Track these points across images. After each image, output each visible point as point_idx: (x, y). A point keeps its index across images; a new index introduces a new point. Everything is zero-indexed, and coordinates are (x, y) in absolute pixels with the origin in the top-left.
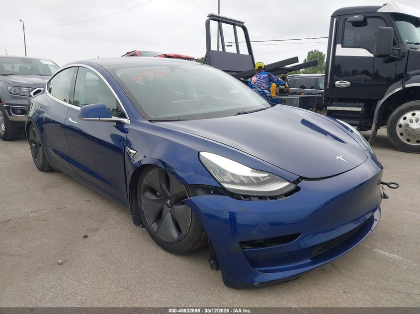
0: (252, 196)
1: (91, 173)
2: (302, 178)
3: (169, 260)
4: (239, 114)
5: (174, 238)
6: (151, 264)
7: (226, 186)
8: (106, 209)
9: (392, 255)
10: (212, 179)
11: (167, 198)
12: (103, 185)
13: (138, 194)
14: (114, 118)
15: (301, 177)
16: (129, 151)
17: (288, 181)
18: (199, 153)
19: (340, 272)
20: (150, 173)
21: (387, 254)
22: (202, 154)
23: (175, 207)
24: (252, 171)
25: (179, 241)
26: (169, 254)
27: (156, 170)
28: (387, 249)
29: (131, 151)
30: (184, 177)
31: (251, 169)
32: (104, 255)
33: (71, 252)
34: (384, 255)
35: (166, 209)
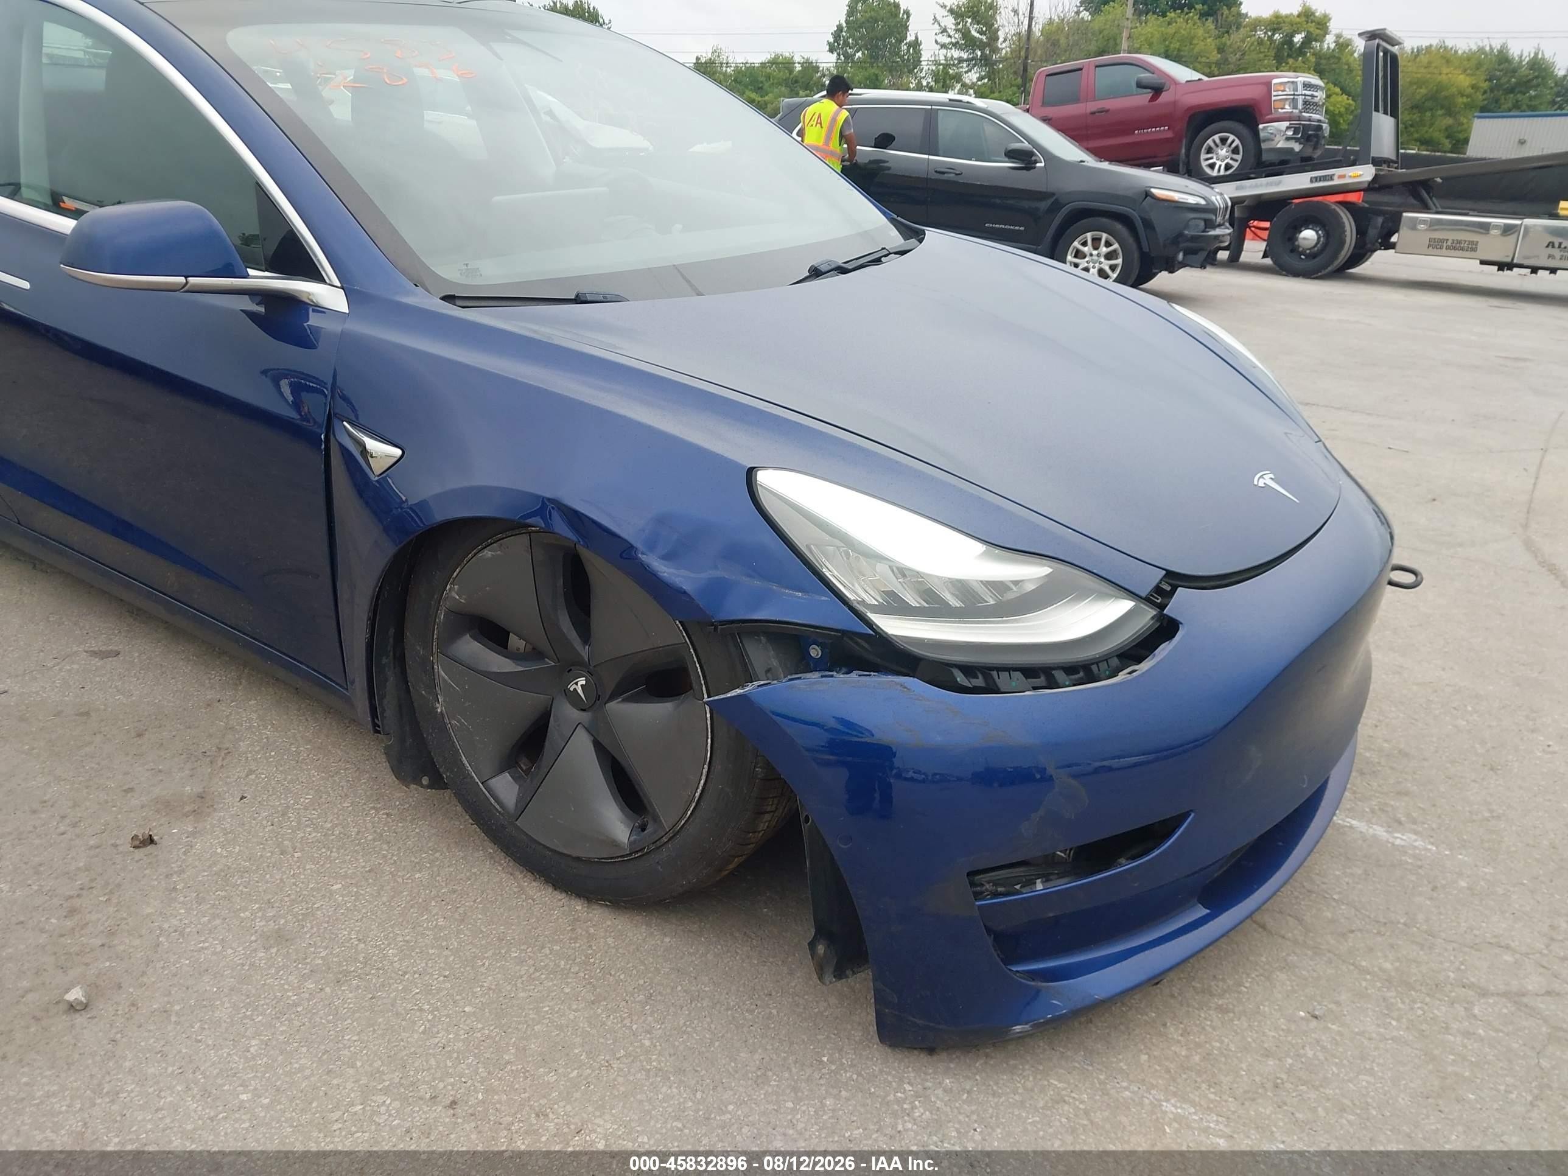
0: (1000, 669)
1: (122, 529)
2: (1175, 580)
3: (590, 937)
4: (816, 273)
5: (615, 844)
6: (521, 962)
7: (894, 626)
8: (210, 695)
9: (1401, 838)
10: (826, 598)
11: (570, 666)
12: (168, 574)
13: (414, 648)
14: (259, 278)
15: (1170, 575)
16: (363, 446)
17: (1131, 594)
18: (751, 472)
19: (1263, 927)
20: (488, 553)
21: (1380, 832)
22: (763, 477)
23: (615, 707)
24: (984, 554)
25: (637, 853)
26: (579, 906)
27: (518, 544)
28: (1373, 811)
29: (372, 444)
30: (686, 587)
31: (980, 547)
32: (281, 937)
33: (112, 933)
34: (1374, 836)
35: (567, 714)
